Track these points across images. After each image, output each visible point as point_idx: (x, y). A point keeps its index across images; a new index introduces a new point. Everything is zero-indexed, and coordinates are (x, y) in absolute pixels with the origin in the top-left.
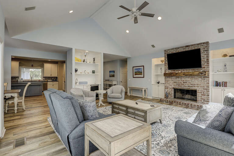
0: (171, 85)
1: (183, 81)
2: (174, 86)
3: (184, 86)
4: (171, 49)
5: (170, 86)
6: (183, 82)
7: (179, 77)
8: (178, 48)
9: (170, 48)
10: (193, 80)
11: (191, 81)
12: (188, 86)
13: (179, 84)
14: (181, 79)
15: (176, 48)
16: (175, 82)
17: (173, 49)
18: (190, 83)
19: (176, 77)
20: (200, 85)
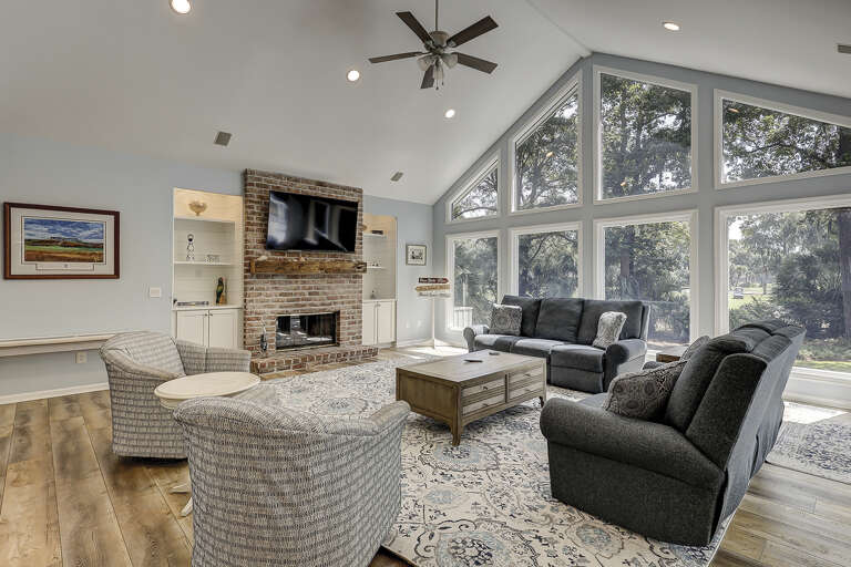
0: (272, 307)
1: (310, 288)
2: (281, 307)
3: (312, 305)
4: (274, 176)
5: (266, 310)
6: (310, 294)
7: (296, 277)
8: (297, 180)
9: (271, 171)
10: (333, 285)
11: (329, 288)
12: (323, 305)
13: (298, 300)
14: (304, 282)
15: (289, 178)
16: (285, 295)
17: (279, 176)
18: (325, 293)
19: (289, 277)
20: (348, 297)
